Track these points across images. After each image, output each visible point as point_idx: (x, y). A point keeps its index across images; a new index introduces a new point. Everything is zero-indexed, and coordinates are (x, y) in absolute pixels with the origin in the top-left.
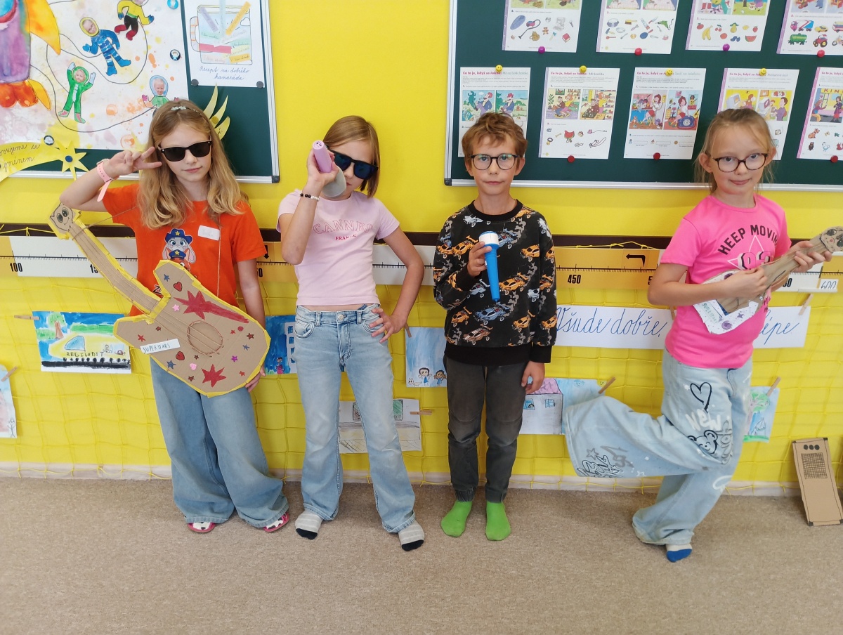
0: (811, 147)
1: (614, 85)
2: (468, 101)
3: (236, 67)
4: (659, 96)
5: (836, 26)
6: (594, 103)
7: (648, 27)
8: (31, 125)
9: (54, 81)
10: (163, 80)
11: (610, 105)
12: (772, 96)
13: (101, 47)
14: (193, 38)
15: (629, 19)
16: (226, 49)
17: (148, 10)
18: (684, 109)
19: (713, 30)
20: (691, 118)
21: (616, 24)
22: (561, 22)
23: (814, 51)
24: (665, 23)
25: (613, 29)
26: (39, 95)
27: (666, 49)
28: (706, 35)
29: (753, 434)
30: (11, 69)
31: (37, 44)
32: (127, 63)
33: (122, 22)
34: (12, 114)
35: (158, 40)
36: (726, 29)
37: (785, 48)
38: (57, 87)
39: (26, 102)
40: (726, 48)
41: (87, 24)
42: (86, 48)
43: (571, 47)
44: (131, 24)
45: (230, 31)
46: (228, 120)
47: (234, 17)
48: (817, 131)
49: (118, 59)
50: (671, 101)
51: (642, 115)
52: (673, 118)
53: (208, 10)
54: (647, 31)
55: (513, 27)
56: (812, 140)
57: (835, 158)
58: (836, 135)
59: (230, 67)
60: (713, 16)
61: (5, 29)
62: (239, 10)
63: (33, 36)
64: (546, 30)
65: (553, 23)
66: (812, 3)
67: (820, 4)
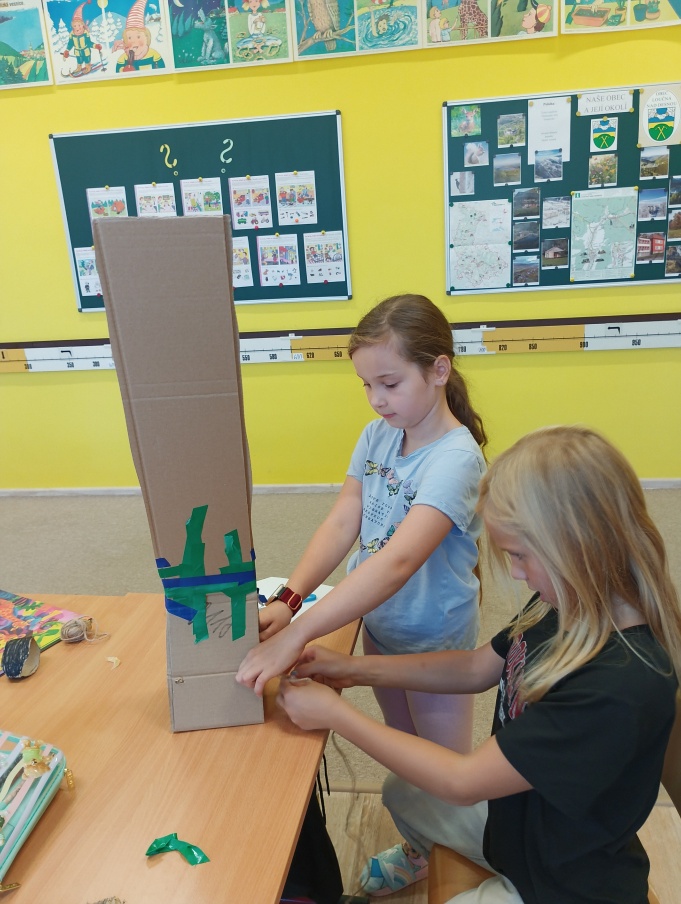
0: (267, 280)
2: (81, 266)
5: (260, 213)
12: (237, 251)
23: (253, 227)
37: (237, 226)
48: (267, 271)
56: (266, 276)
57: (281, 284)
58: (278, 271)
66: (244, 202)
67: (248, 202)
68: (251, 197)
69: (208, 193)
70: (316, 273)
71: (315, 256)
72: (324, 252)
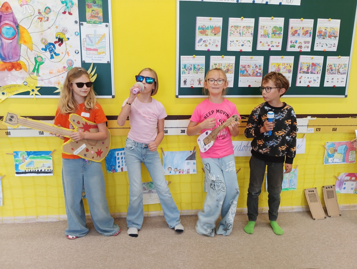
0: (300, 82)
1: (234, 62)
2: (183, 67)
3: (99, 56)
4: (249, 65)
5: (305, 42)
6: (227, 68)
7: (244, 43)
8: (19, 77)
9: (29, 61)
10: (72, 61)
11: (233, 69)
12: (286, 65)
13: (48, 49)
14: (84, 45)
15: (237, 40)
16: (96, 50)
17: (67, 36)
18: (257, 70)
19: (265, 43)
20: (260, 73)
21: (233, 41)
22: (215, 41)
23: (298, 50)
24: (249, 41)
25: (232, 43)
26: (23, 66)
27: (250, 49)
28: (263, 45)
29: (290, 188)
30: (12, 57)
31: (23, 47)
32: (58, 55)
33: (57, 40)
34: (11, 74)
35: (71, 46)
36: (269, 43)
37: (289, 49)
38: (30, 63)
39: (17, 69)
40: (270, 49)
41: (43, 40)
42: (43, 49)
43: (219, 49)
44: (61, 41)
45: (98, 43)
46: (96, 75)
47: (99, 38)
48: (302, 77)
49: (55, 53)
50: (253, 67)
51: (243, 72)
52: (254, 73)
53: (90, 36)
54: (243, 44)
55: (198, 42)
56: (300, 80)
57: (308, 86)
58: (308, 78)
59: (97, 56)
60: (264, 39)
61: (11, 42)
62: (101, 36)
63: (22, 45)
64: (210, 43)
65: (212, 41)
66: (296, 35)
67: (299, 35)
68: (301, 32)
69: (275, 27)
70: (330, 80)
71: (332, 70)
72: (337, 69)
